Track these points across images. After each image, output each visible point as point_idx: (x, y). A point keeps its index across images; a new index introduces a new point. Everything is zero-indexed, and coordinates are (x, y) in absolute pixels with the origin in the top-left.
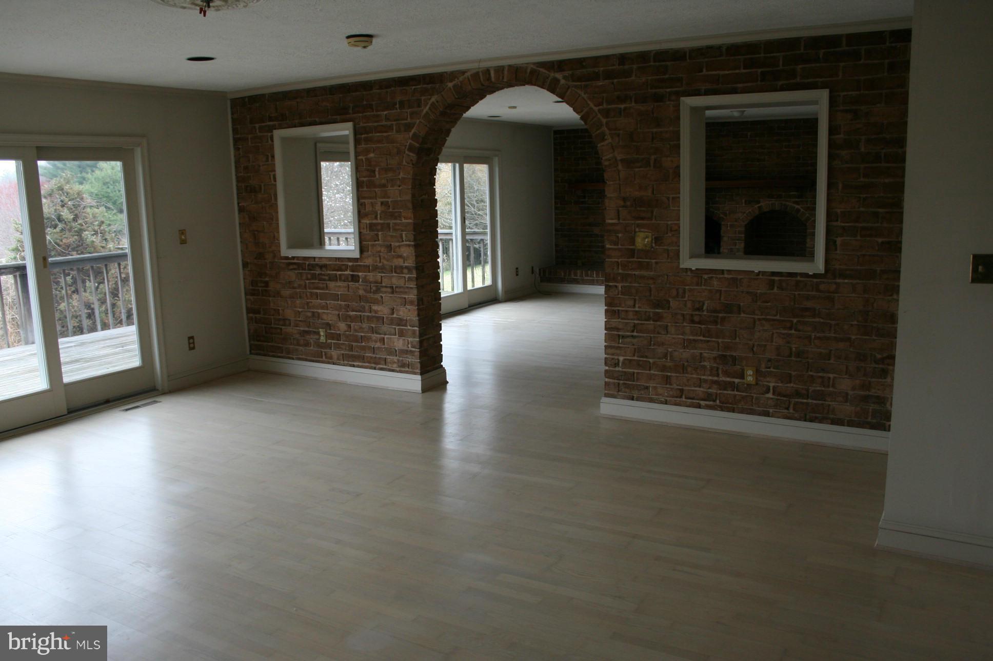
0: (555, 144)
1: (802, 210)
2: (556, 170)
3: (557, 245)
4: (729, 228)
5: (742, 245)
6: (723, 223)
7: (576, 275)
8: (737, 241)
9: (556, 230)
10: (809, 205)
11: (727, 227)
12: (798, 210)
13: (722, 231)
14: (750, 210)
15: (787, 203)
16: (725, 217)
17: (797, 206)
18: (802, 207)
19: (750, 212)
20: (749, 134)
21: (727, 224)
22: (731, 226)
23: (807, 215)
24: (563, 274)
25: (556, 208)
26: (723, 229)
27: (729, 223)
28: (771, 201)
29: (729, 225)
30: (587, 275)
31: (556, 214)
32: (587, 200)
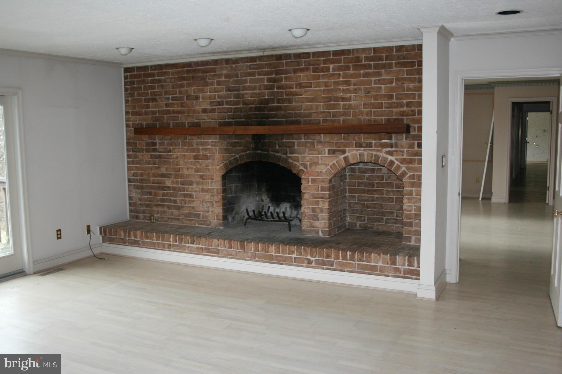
0: (126, 84)
1: (397, 162)
2: (127, 113)
3: (130, 198)
4: (310, 183)
5: (326, 205)
6: (303, 177)
7: (135, 236)
8: (320, 200)
9: (129, 181)
10: (405, 157)
11: (309, 182)
12: (392, 163)
13: (302, 187)
14: (335, 162)
15: (379, 154)
16: (305, 170)
17: (390, 158)
18: (397, 159)
19: (334, 164)
20: (331, 66)
21: (308, 178)
22: (314, 181)
23: (404, 169)
24: (123, 235)
25: (128, 156)
26: (304, 182)
27: (310, 178)
28: (360, 150)
29: (310, 180)
30: (147, 238)
31: (128, 163)
32: (157, 147)
